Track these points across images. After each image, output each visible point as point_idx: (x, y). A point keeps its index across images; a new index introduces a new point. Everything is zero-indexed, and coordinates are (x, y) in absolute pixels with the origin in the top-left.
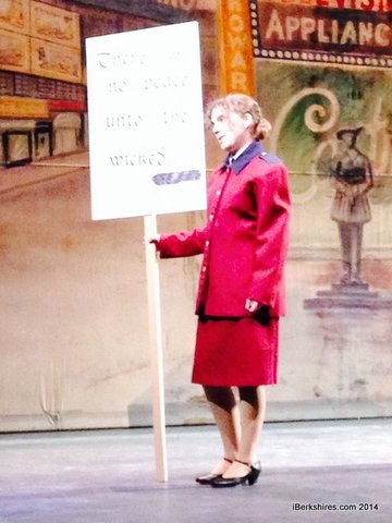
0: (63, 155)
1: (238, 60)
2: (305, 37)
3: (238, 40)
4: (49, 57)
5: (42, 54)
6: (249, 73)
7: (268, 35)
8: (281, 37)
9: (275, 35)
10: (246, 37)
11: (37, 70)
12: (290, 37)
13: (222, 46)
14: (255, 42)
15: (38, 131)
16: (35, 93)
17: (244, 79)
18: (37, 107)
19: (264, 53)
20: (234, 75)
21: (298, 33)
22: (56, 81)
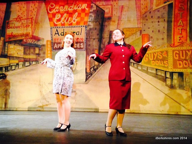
0: (20, 68)
1: (49, 52)
2: (61, 47)
3: (49, 49)
4: (19, 54)
5: (18, 53)
6: (51, 54)
7: (54, 48)
8: (57, 47)
9: (56, 47)
10: (51, 48)
11: (17, 56)
12: (58, 47)
13: (46, 50)
14: (52, 49)
15: (17, 65)
16: (16, 59)
17: (50, 54)
18: (16, 61)
19: (54, 50)
20: (48, 54)
21: (60, 47)
22: (20, 57)
